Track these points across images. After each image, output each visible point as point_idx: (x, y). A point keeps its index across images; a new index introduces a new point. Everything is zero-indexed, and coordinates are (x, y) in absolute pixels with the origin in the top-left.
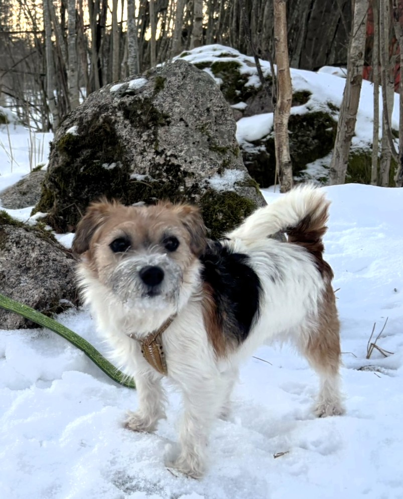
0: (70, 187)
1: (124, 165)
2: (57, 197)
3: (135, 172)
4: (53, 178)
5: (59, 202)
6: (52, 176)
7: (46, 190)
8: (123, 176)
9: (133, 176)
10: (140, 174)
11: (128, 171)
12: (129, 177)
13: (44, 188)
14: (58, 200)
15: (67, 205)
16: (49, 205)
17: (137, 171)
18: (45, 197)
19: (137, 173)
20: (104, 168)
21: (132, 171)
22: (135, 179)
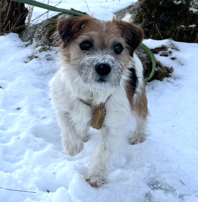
0: (153, 12)
1: (186, 3)
2: (145, 17)
3: (192, 7)
4: (144, 6)
5: (146, 20)
6: (143, 5)
7: (139, 13)
8: (185, 9)
9: (191, 9)
10: (195, 8)
11: (188, 6)
12: (189, 9)
13: (138, 11)
14: (146, 19)
15: (151, 22)
16: (140, 22)
17: (194, 7)
18: (138, 16)
19: (193, 8)
20: (174, 3)
21: (191, 7)
22: (192, 11)
